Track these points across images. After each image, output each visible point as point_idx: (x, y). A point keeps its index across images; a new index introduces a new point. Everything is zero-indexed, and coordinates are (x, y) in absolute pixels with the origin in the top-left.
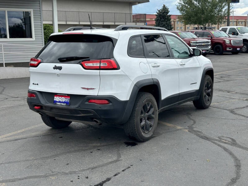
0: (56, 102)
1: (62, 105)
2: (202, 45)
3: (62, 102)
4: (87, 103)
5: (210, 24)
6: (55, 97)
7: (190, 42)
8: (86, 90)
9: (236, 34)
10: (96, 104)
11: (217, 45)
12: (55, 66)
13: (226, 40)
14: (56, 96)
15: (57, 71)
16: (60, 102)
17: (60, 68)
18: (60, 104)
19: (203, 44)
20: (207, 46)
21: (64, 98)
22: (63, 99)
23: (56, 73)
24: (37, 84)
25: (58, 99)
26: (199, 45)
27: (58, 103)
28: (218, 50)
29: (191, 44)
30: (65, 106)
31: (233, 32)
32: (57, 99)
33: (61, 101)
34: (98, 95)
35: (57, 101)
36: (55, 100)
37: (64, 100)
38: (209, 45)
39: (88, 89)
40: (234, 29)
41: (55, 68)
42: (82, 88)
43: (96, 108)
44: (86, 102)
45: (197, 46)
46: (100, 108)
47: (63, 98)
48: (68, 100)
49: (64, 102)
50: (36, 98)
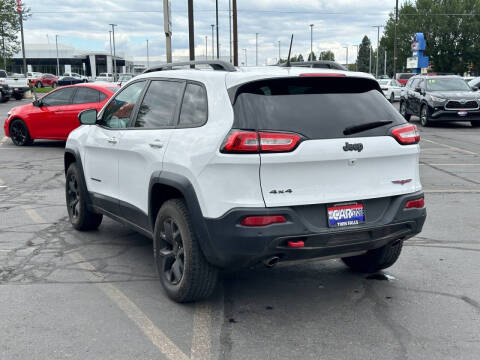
0: (336, 221)
1: (350, 225)
3: (348, 220)
6: (330, 213)
8: (399, 185)
10: (417, 209)
12: (347, 144)
14: (331, 210)
15: (353, 154)
16: (343, 220)
17: (359, 148)
18: (345, 223)
21: (349, 210)
22: (348, 212)
23: (349, 159)
24: (290, 191)
25: (337, 215)
27: (342, 224)
32: (334, 215)
33: (345, 218)
35: (336, 219)
36: (331, 218)
37: (352, 214)
39: (403, 182)
41: (348, 148)
42: (395, 182)
44: (403, 208)
47: (347, 210)
48: (358, 212)
49: (353, 219)
50: (288, 223)
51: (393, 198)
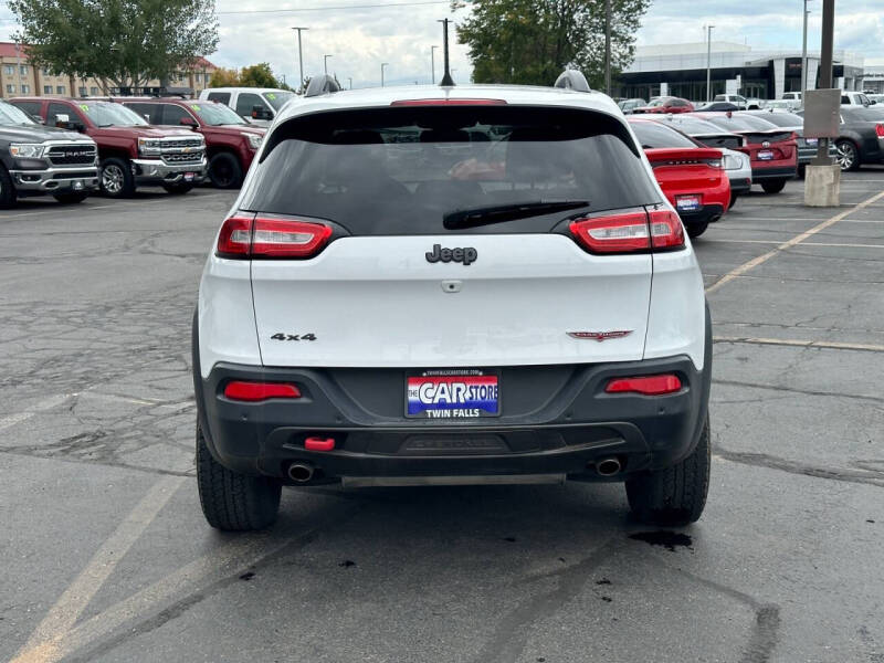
0: (422, 407)
1: (457, 418)
2: (180, 154)
3: (458, 406)
4: (602, 396)
5: (139, 76)
6: (412, 388)
7: (136, 140)
9: (265, 115)
10: (642, 396)
11: (220, 154)
12: (437, 247)
13: (250, 135)
14: (415, 382)
15: (454, 270)
16: (442, 405)
17: (467, 257)
18: (447, 413)
19: (183, 149)
20: (193, 156)
21: (462, 386)
22: (459, 390)
23: (441, 281)
24: (312, 337)
25: (431, 393)
26: (171, 154)
27: (436, 413)
28: (224, 170)
29: (142, 148)
30: (475, 423)
31: (255, 109)
32: (420, 393)
33: (449, 401)
34: (645, 357)
35: (428, 402)
36: (412, 398)
37: (468, 395)
38: (200, 152)
39: (600, 337)
40: (256, 97)
41: (438, 256)
42: (577, 335)
43: (643, 413)
44: (596, 392)
45: (166, 155)
46: (662, 410)
47: (456, 386)
48: (485, 391)
49: (468, 405)
50: (304, 400)
51: (579, 370)
